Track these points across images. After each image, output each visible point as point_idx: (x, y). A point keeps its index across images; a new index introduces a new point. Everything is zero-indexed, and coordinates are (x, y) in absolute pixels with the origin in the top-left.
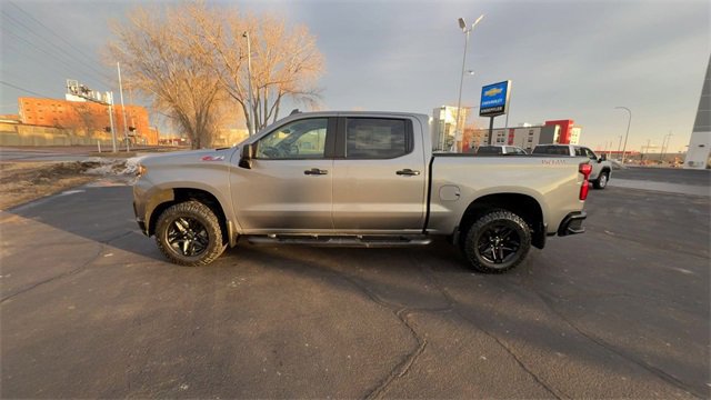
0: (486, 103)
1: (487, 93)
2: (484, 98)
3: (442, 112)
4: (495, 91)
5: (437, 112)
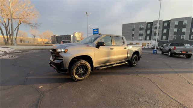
0: (94, 33)
1: (94, 31)
2: (93, 32)
3: (75, 34)
4: (96, 30)
5: (74, 34)
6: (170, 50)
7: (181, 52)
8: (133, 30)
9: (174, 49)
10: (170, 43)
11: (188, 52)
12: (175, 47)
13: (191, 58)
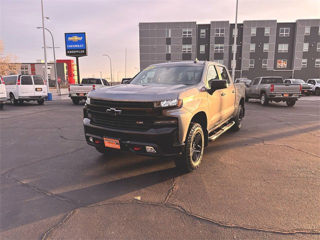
6: (263, 92)
7: (283, 95)
8: (168, 41)
9: (272, 90)
10: (262, 77)
11: (292, 94)
12: (272, 86)
13: (294, 106)
